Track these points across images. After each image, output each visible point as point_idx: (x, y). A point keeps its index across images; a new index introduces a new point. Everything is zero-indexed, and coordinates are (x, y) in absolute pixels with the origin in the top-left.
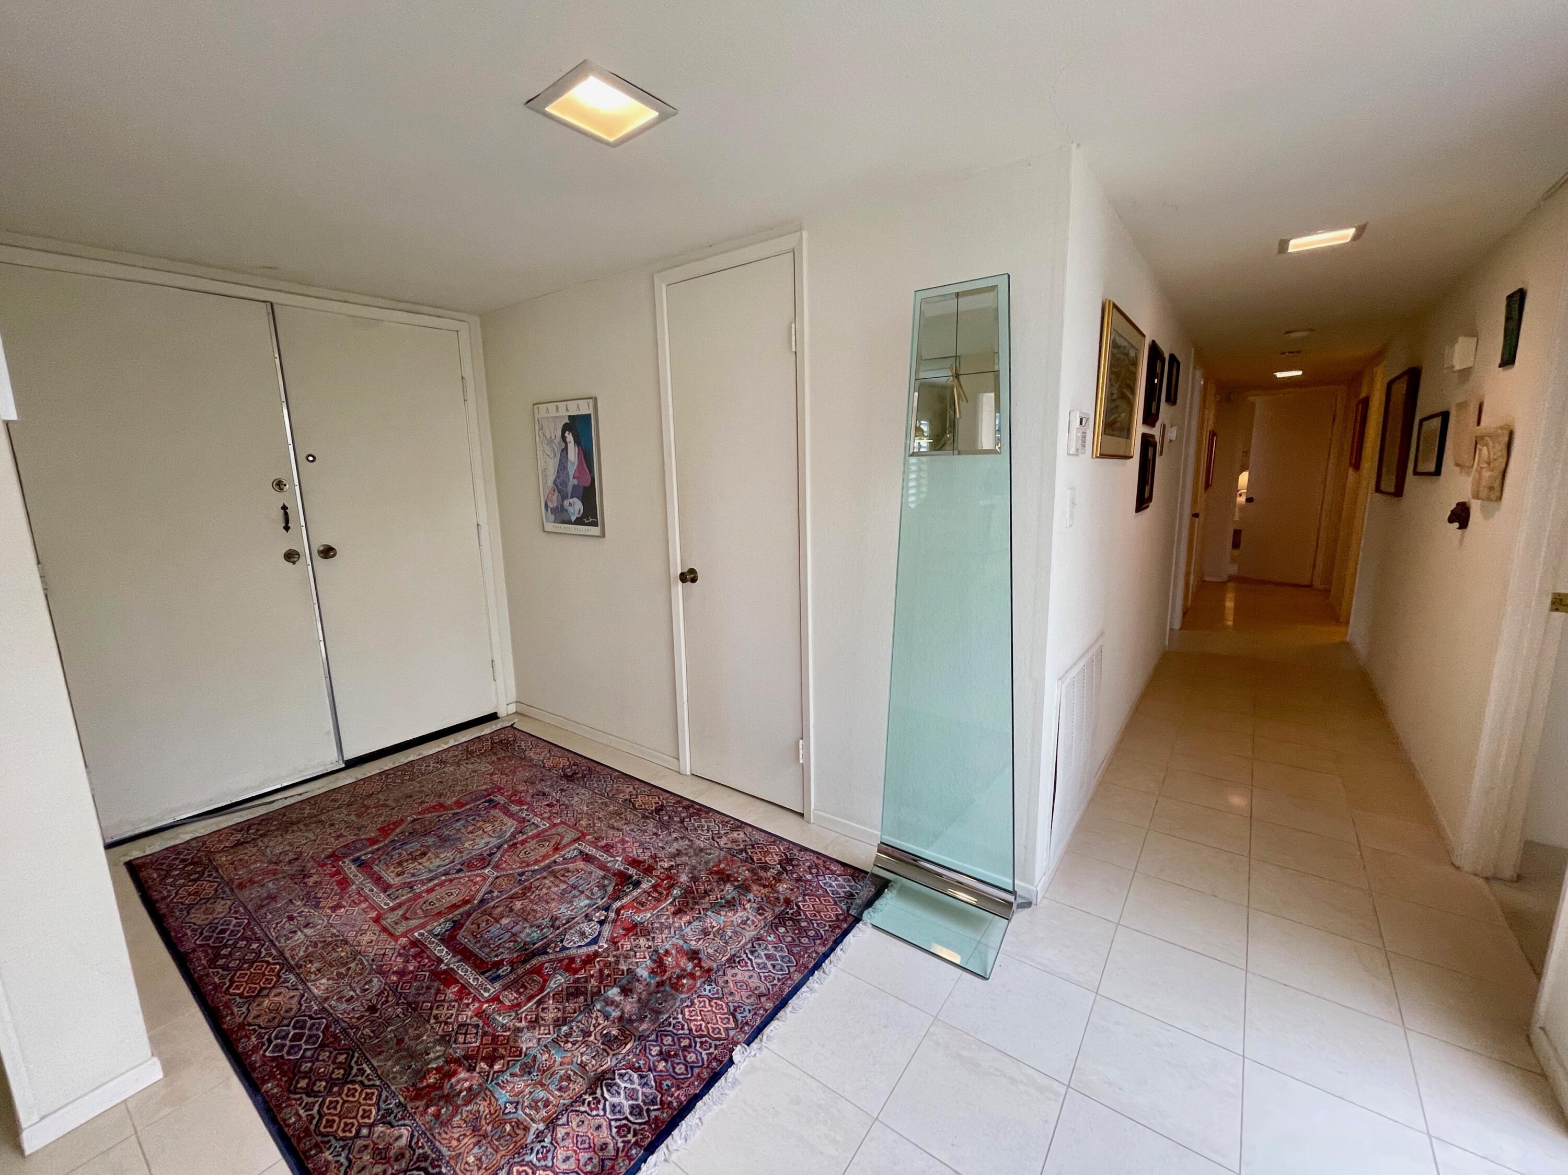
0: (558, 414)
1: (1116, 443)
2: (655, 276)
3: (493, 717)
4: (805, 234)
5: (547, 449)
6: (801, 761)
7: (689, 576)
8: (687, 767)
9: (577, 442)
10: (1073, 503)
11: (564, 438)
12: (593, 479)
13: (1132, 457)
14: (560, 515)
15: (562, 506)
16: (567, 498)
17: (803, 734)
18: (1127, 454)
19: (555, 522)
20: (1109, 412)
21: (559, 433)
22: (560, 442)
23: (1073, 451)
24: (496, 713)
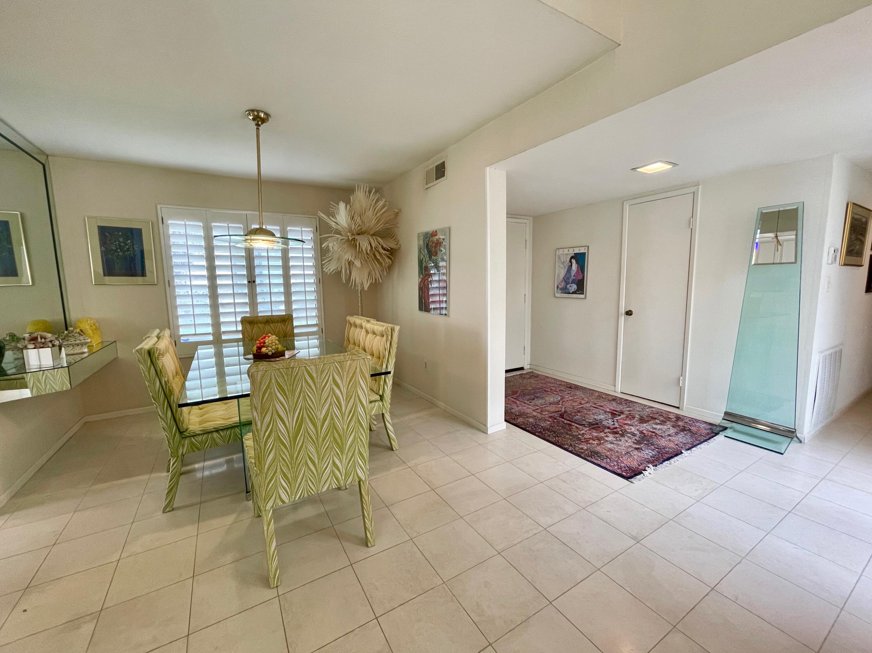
0: (569, 253)
1: (853, 259)
2: (625, 203)
3: (522, 369)
4: (700, 187)
5: (562, 266)
6: (681, 385)
7: (629, 313)
8: (619, 389)
9: (577, 262)
10: (829, 283)
11: (571, 262)
12: (584, 277)
13: (861, 266)
14: (565, 290)
15: (566, 287)
16: (569, 284)
17: (683, 373)
18: (860, 264)
19: (561, 293)
20: (849, 246)
21: (568, 259)
22: (568, 263)
23: (830, 262)
24: (523, 367)
